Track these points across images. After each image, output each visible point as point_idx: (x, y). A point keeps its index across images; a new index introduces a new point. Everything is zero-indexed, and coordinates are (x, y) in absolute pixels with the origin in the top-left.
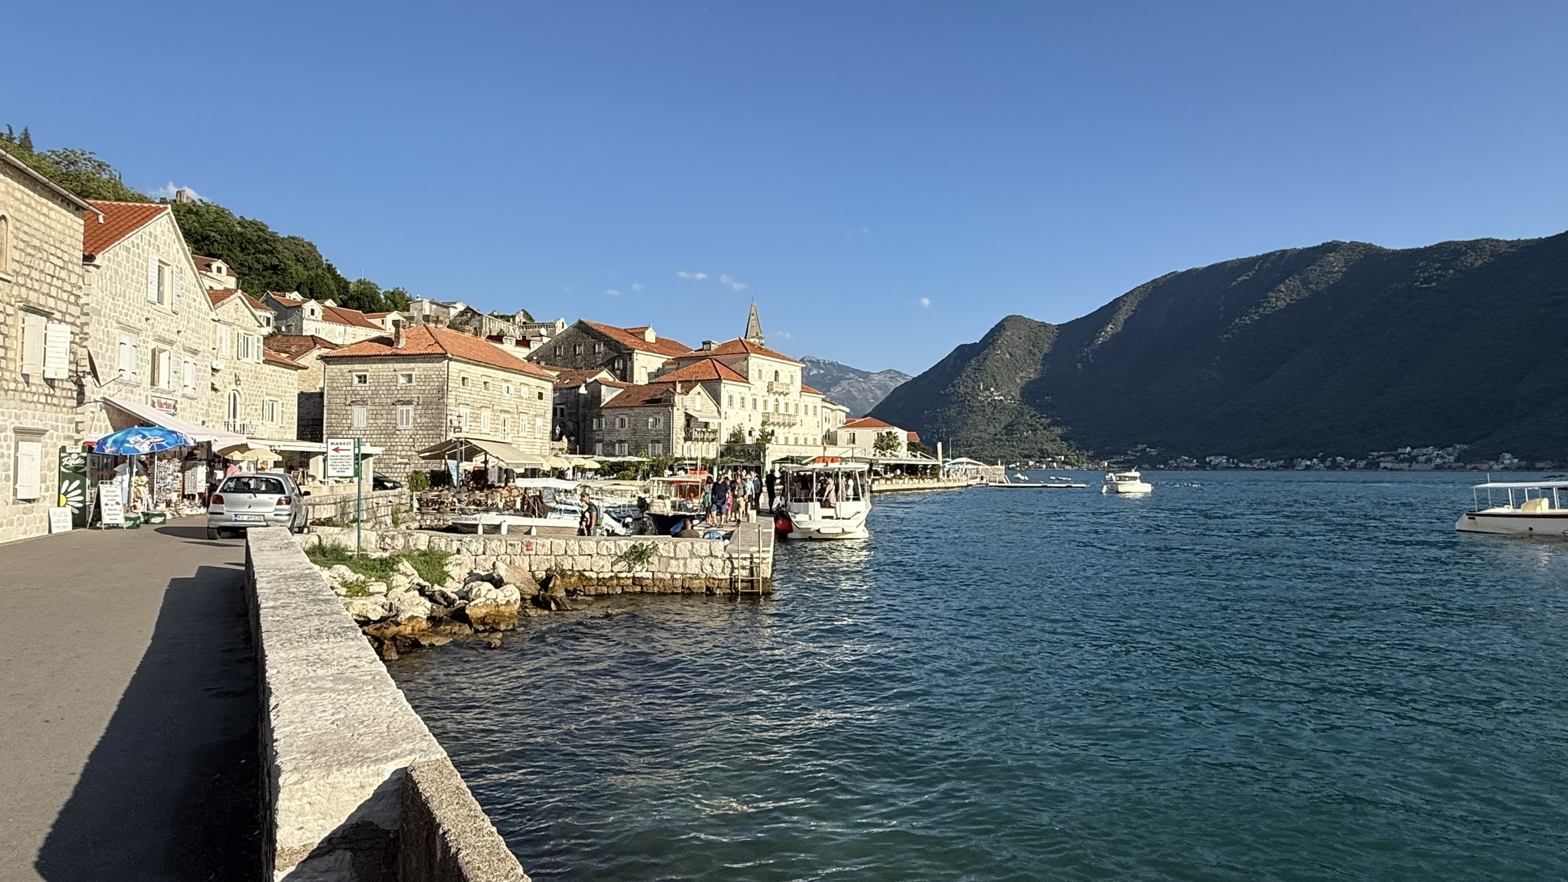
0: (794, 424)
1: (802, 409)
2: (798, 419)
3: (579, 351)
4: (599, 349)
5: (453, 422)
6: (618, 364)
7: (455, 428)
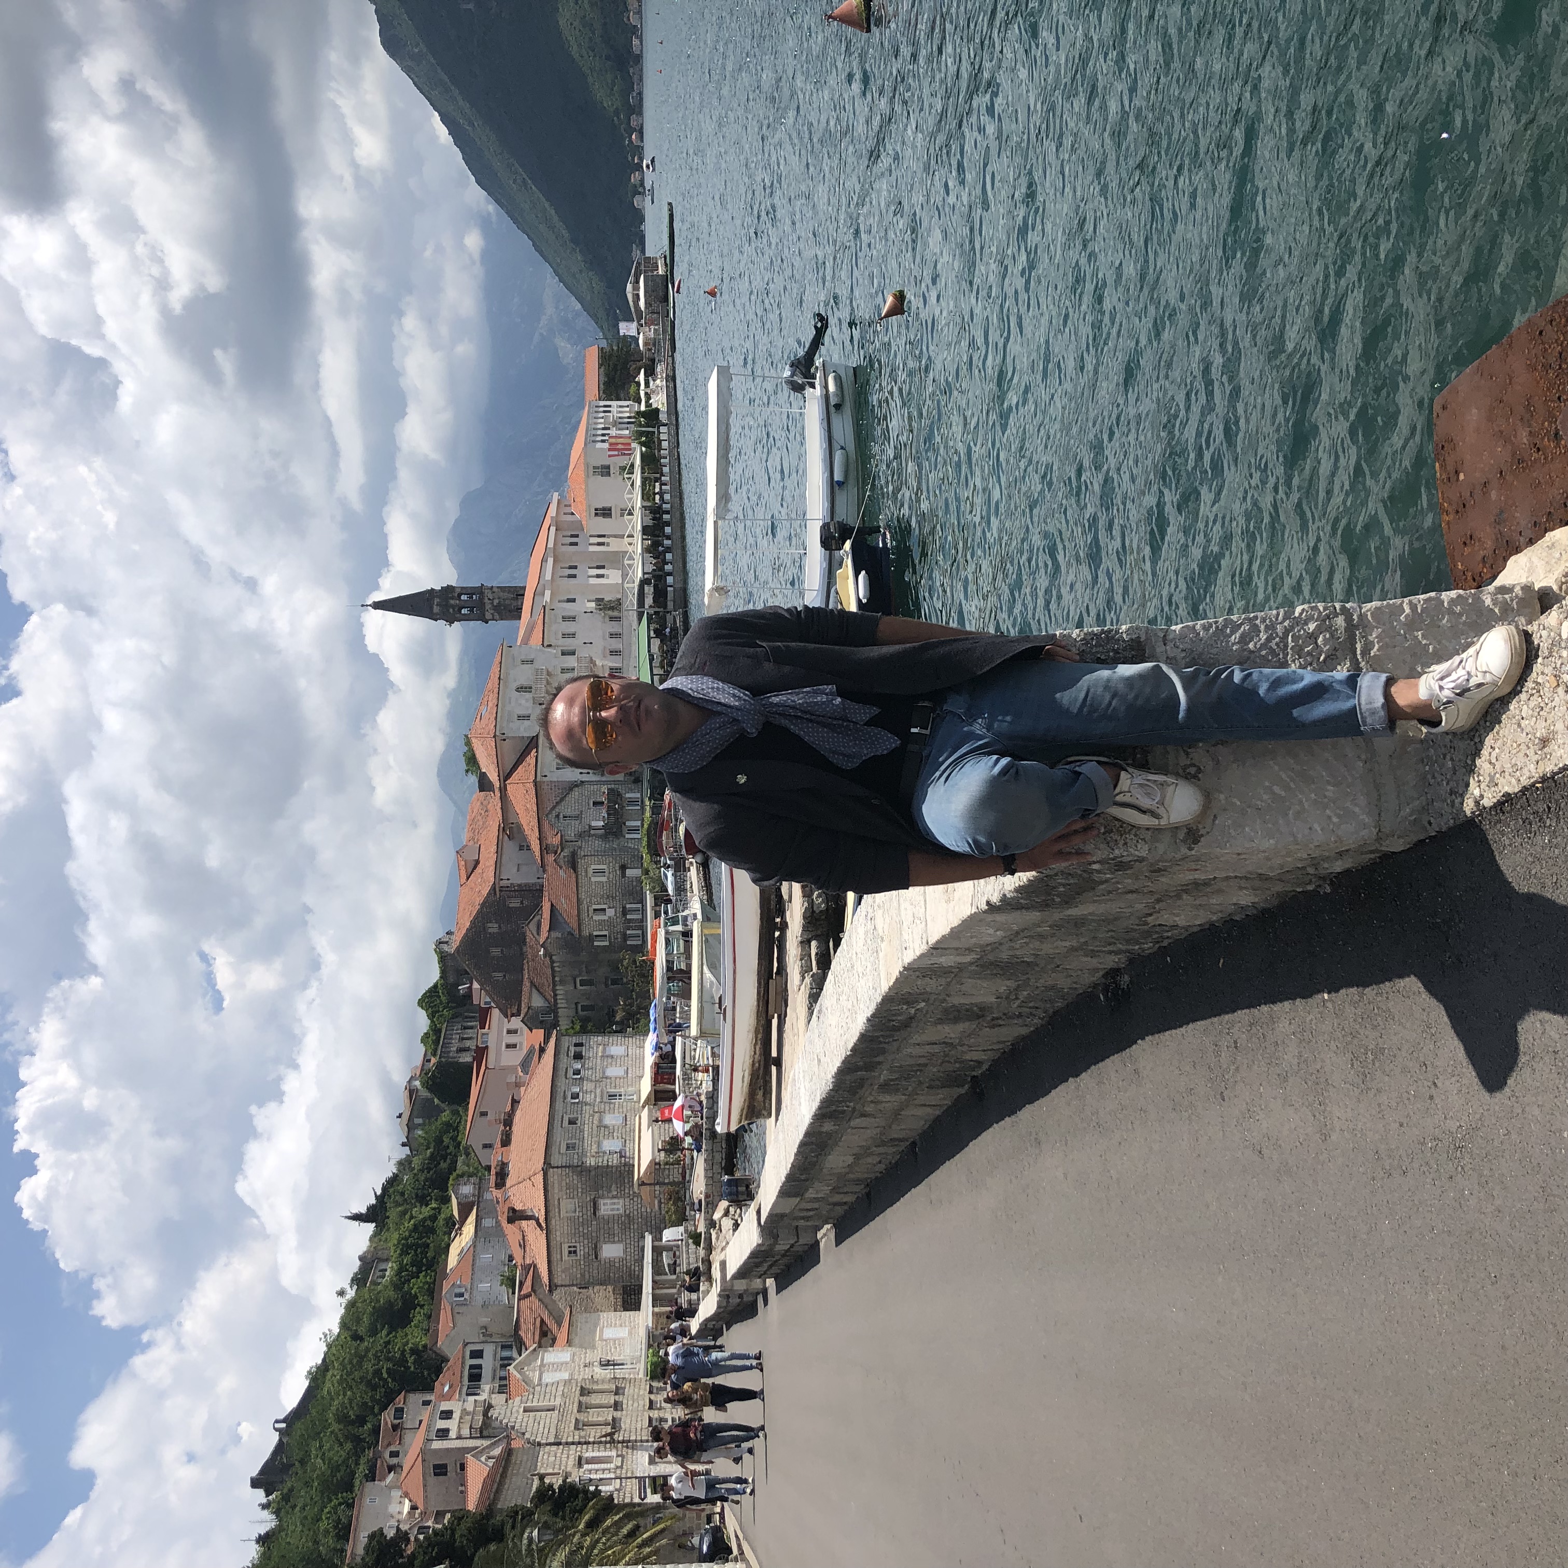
3: (496, 952)
4: (493, 928)
5: (615, 1160)
6: (514, 903)
7: (621, 1157)
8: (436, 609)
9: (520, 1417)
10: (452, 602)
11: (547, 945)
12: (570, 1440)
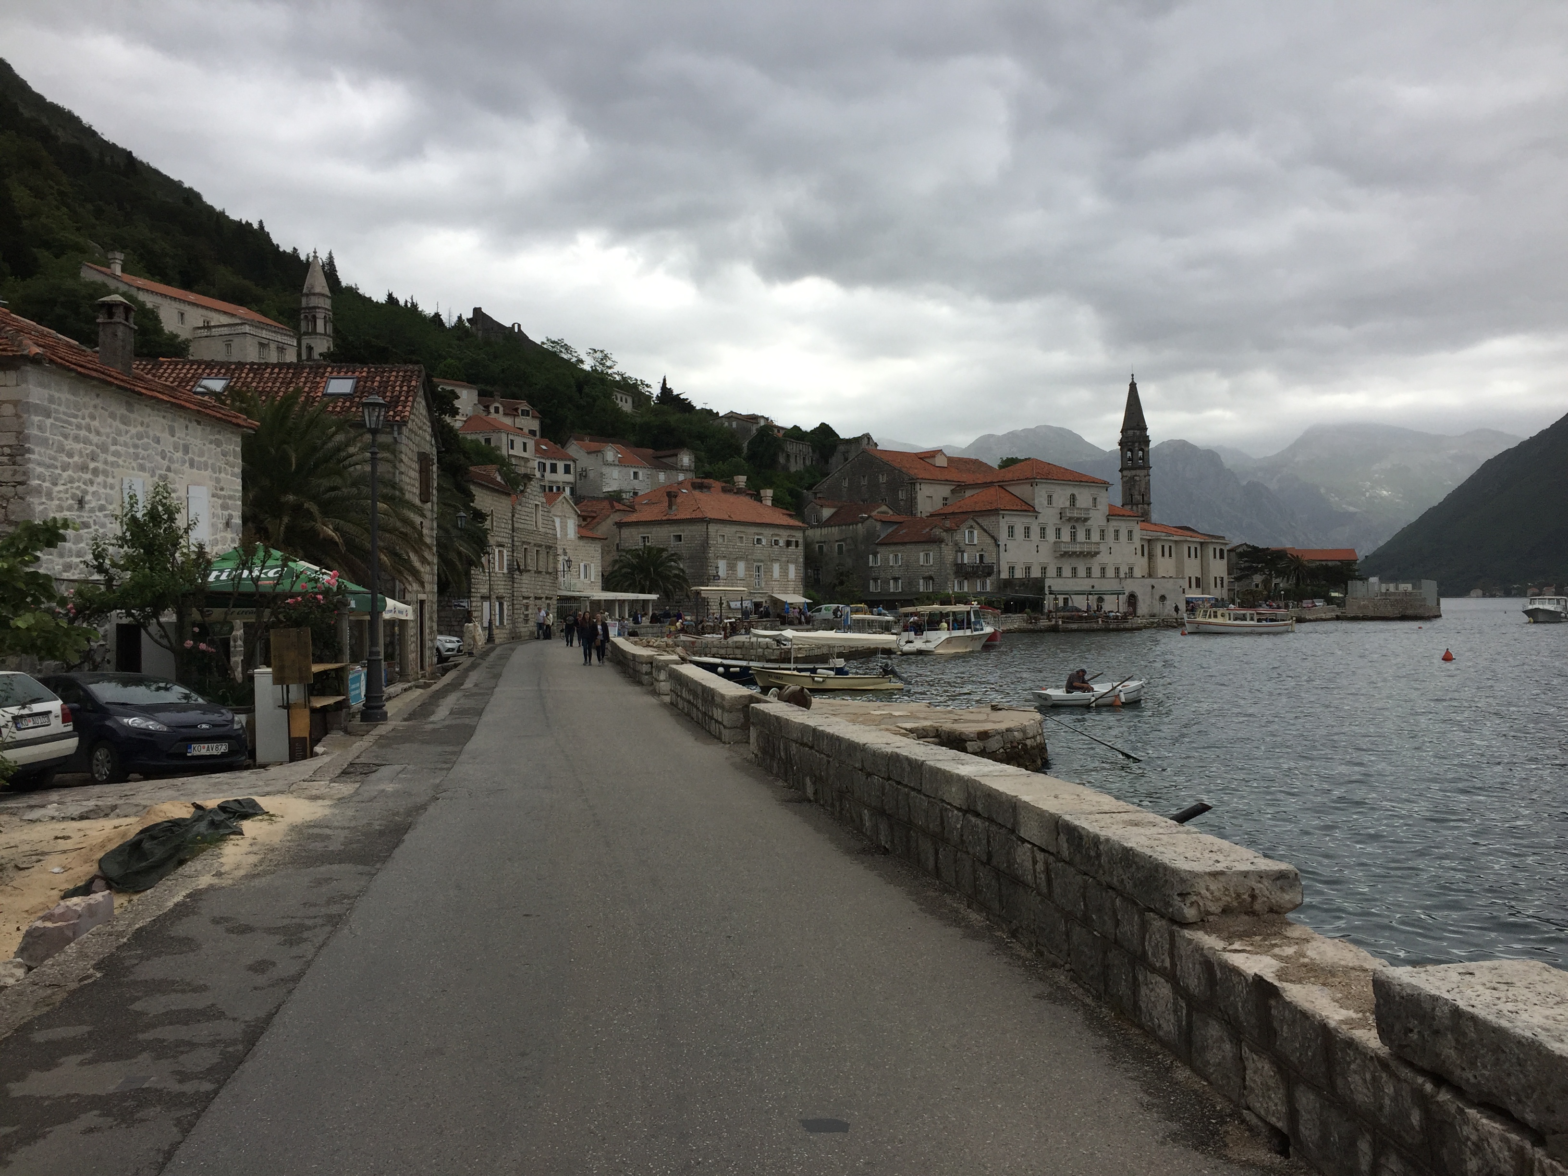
0: (1098, 553)
1: (1110, 534)
2: (1103, 548)
3: (864, 482)
4: (883, 479)
5: (712, 572)
6: (902, 495)
7: (714, 576)
8: (1130, 432)
9: (532, 502)
10: (1137, 444)
11: (870, 520)
12: (516, 539)
